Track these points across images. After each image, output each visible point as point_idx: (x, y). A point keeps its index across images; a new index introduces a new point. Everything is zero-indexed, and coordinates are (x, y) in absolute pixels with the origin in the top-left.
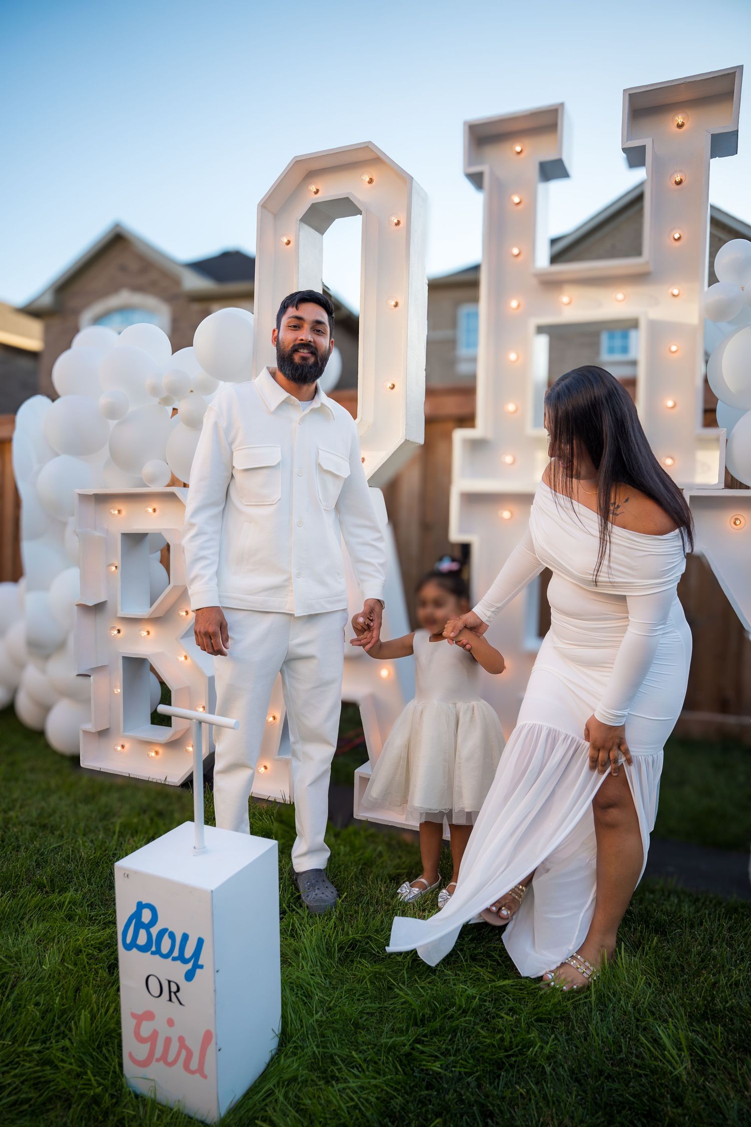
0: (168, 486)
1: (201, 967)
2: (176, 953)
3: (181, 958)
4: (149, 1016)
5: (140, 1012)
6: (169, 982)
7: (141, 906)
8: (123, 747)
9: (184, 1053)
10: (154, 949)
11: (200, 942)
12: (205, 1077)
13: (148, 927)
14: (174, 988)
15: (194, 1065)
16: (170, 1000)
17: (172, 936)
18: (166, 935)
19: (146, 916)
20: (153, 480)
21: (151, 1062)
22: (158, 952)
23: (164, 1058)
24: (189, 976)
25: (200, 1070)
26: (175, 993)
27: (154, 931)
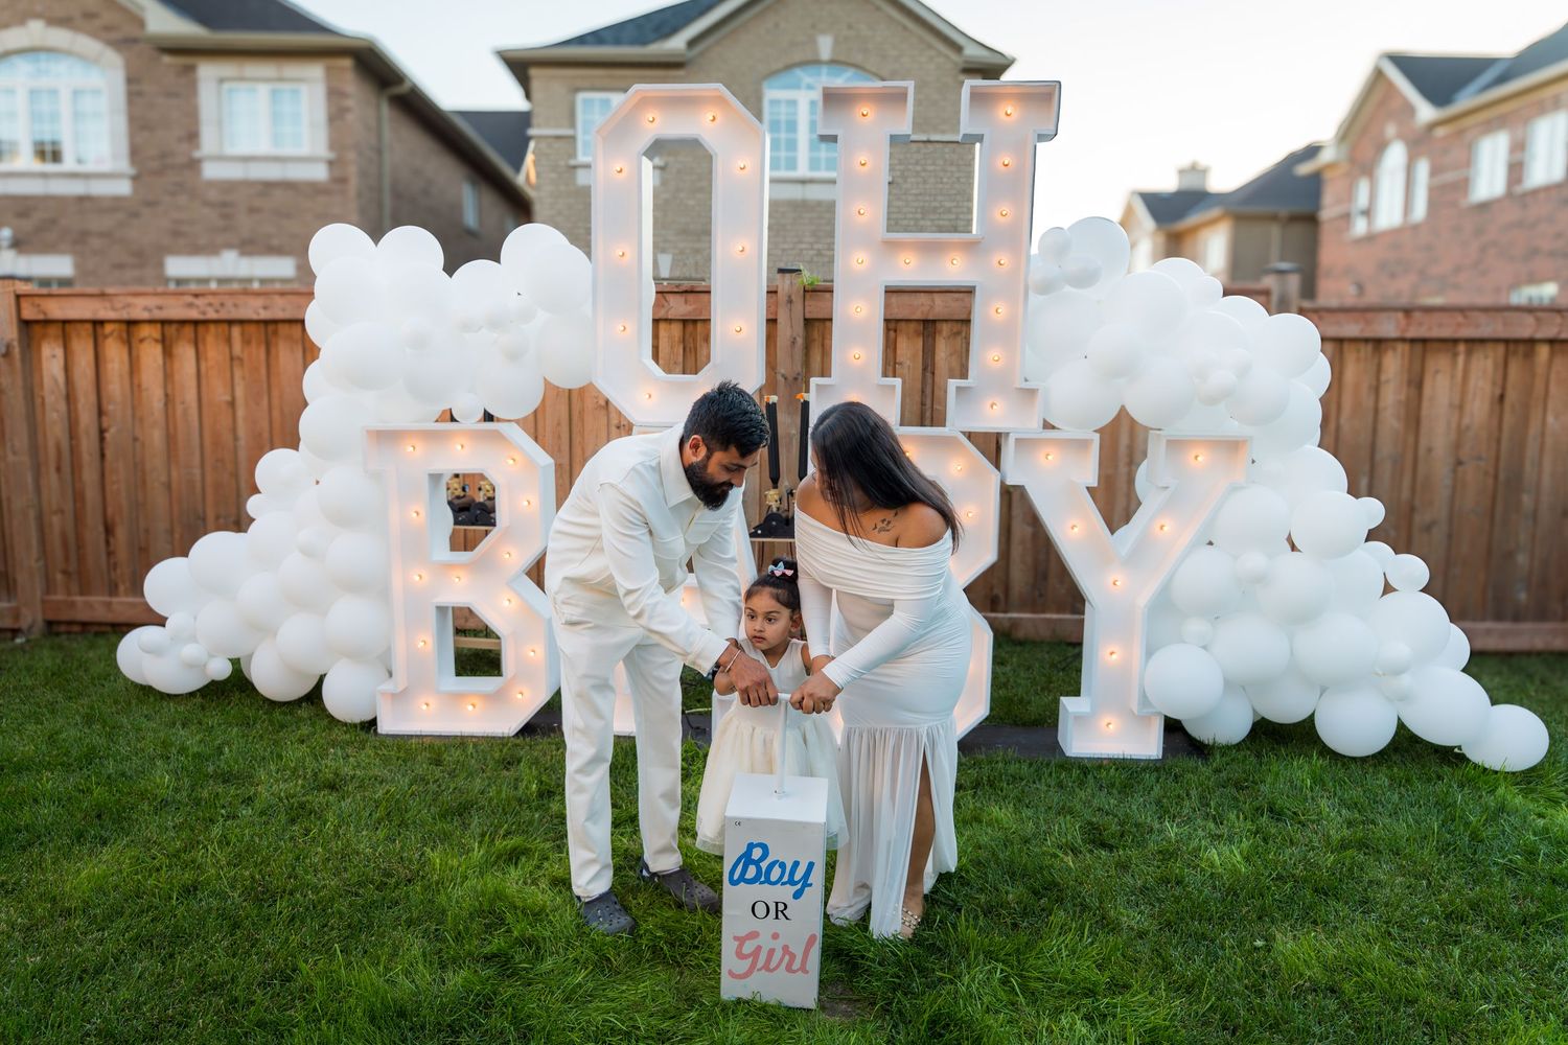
1: (811, 885)
2: (785, 879)
3: (791, 882)
4: (754, 935)
5: (742, 933)
6: (777, 903)
7: (751, 846)
8: (427, 705)
9: (787, 958)
10: (763, 879)
11: (811, 865)
12: (807, 972)
13: (757, 863)
14: (781, 907)
15: (797, 964)
16: (777, 918)
17: (783, 866)
18: (777, 866)
19: (757, 853)
21: (752, 973)
22: (768, 881)
23: (766, 967)
24: (797, 895)
25: (803, 969)
26: (782, 912)
27: (764, 865)
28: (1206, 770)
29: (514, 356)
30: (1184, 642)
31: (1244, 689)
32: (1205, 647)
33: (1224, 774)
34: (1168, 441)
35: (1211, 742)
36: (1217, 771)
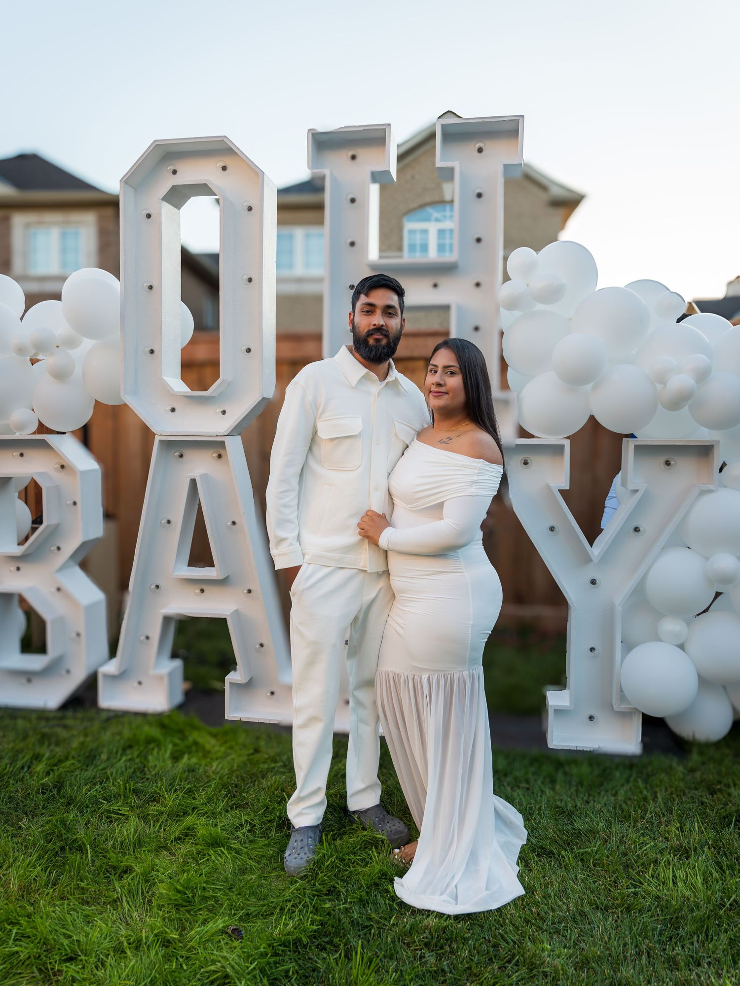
0: (34, 433)
20: (20, 428)
28: (680, 769)
29: (60, 375)
30: (661, 640)
31: (724, 687)
32: (682, 647)
33: (698, 775)
34: (635, 446)
35: (691, 738)
36: (692, 771)
